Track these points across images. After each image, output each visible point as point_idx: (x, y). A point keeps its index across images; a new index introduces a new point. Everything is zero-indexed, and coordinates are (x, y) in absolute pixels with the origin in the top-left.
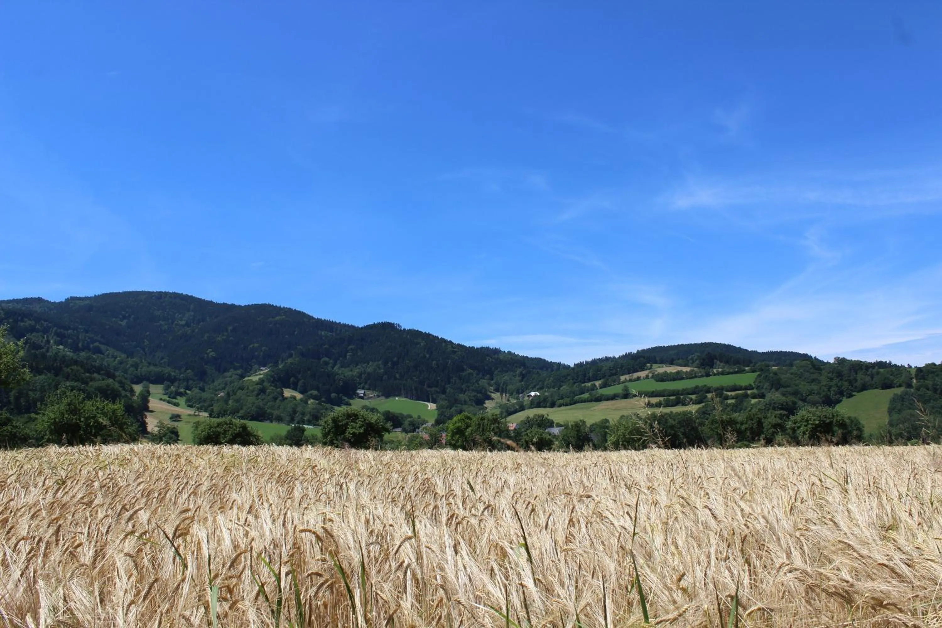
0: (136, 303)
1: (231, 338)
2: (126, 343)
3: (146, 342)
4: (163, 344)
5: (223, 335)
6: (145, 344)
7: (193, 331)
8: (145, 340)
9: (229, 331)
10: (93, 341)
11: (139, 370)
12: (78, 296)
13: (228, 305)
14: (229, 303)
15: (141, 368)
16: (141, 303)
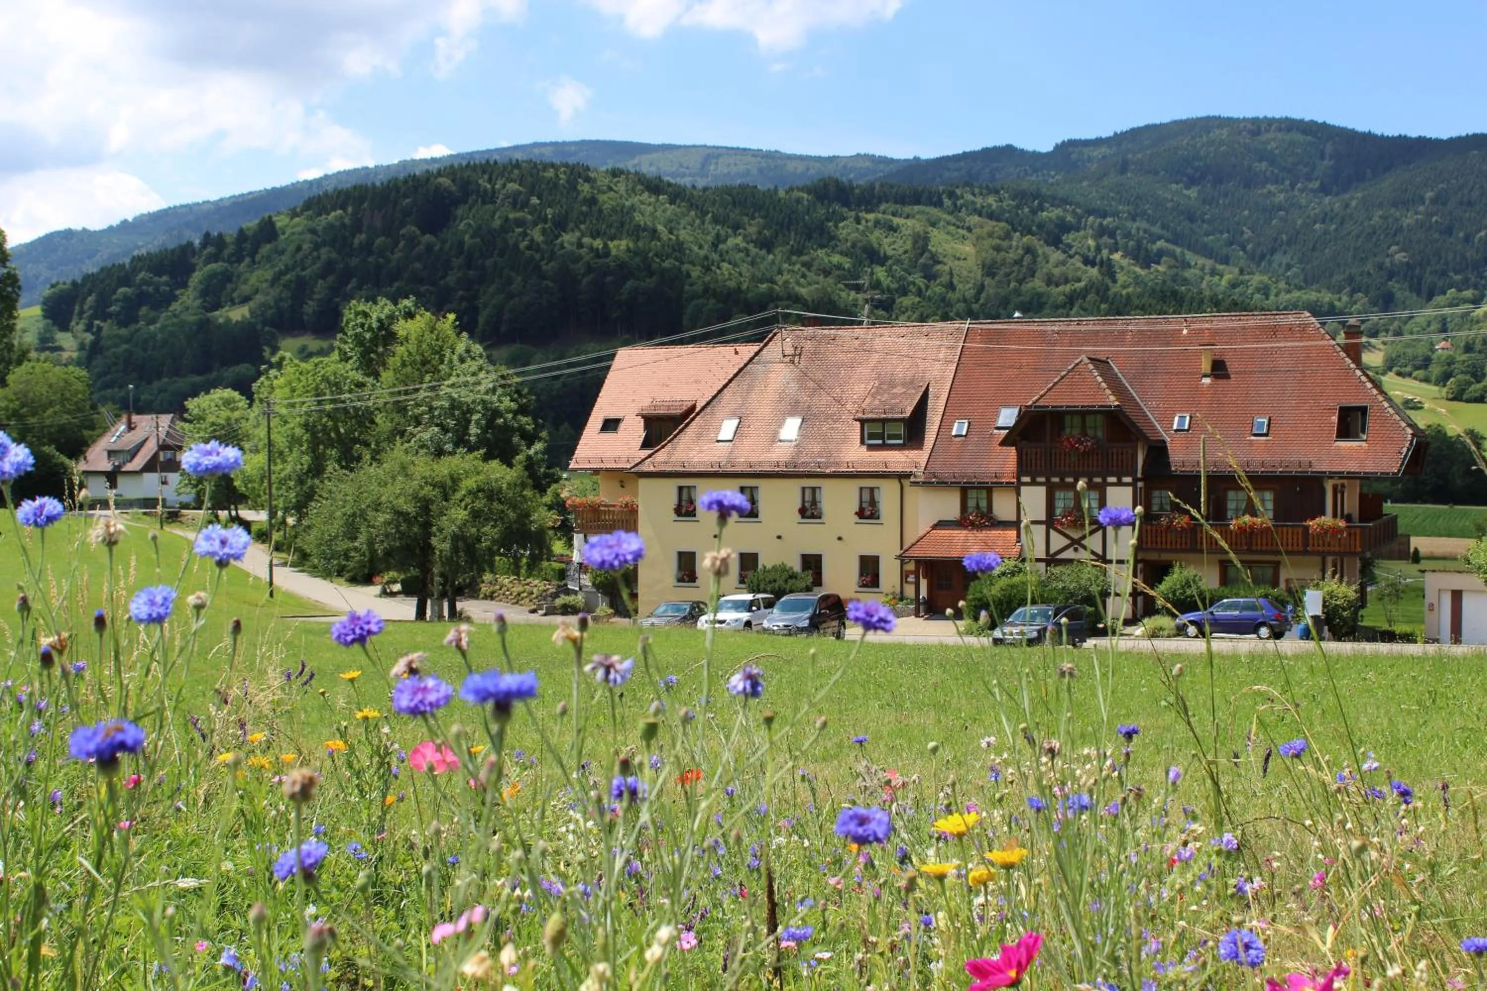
0: (1212, 149)
1: (1434, 219)
2: (1211, 238)
3: (1248, 233)
4: (1284, 237)
5: (1416, 213)
6: (1246, 236)
7: (1347, 206)
8: (1244, 228)
9: (1427, 202)
10: (1154, 239)
11: (1272, 298)
12: (1083, 138)
13: (1410, 138)
14: (1413, 134)
15: (1277, 295)
16: (1223, 148)
